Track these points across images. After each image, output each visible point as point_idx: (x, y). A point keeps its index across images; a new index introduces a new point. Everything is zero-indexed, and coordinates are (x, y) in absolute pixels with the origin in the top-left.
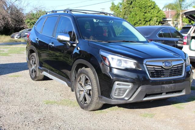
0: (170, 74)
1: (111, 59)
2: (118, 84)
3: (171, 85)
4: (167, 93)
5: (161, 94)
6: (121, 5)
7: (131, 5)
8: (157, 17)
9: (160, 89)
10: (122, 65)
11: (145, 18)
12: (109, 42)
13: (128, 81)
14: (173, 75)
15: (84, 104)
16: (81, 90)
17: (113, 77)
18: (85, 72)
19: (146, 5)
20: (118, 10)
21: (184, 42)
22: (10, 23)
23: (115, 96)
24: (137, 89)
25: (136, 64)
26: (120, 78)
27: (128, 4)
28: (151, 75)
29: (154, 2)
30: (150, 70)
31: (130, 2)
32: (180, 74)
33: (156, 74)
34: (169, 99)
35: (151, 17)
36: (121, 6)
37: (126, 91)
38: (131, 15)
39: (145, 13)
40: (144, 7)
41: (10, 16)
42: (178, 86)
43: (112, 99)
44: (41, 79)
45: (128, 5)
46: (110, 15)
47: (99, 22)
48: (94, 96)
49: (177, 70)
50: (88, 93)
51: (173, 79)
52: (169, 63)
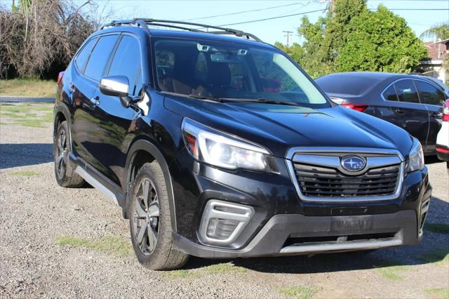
0: (359, 190)
1: (204, 142)
2: (215, 207)
3: (361, 217)
4: (351, 238)
5: (333, 239)
6: (324, 23)
7: (347, 25)
8: (408, 54)
9: (329, 227)
10: (232, 161)
11: (378, 57)
12: (222, 101)
13: (242, 200)
14: (367, 191)
15: (144, 252)
16: (141, 216)
17: (204, 189)
18: (149, 172)
19: (383, 26)
20: (315, 36)
21: (444, 115)
22: (68, 53)
23: (208, 236)
24: (264, 223)
25: (268, 158)
26: (220, 192)
27: (340, 22)
28: (305, 189)
29: (402, 21)
30: (303, 176)
31: (346, 18)
32: (389, 190)
33: (320, 186)
34: (372, 253)
35: (393, 55)
36: (324, 25)
37: (236, 226)
38: (347, 48)
39: (380, 44)
40: (378, 31)
41: (69, 38)
42: (381, 221)
43: (199, 243)
44: (78, 183)
45: (340, 24)
46: (248, 38)
47: (209, 50)
48: (163, 234)
49: (380, 181)
50: (155, 224)
51: (369, 202)
52: (358, 161)
